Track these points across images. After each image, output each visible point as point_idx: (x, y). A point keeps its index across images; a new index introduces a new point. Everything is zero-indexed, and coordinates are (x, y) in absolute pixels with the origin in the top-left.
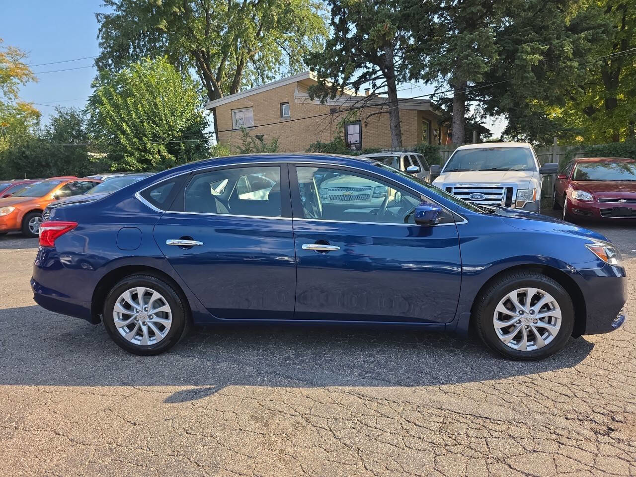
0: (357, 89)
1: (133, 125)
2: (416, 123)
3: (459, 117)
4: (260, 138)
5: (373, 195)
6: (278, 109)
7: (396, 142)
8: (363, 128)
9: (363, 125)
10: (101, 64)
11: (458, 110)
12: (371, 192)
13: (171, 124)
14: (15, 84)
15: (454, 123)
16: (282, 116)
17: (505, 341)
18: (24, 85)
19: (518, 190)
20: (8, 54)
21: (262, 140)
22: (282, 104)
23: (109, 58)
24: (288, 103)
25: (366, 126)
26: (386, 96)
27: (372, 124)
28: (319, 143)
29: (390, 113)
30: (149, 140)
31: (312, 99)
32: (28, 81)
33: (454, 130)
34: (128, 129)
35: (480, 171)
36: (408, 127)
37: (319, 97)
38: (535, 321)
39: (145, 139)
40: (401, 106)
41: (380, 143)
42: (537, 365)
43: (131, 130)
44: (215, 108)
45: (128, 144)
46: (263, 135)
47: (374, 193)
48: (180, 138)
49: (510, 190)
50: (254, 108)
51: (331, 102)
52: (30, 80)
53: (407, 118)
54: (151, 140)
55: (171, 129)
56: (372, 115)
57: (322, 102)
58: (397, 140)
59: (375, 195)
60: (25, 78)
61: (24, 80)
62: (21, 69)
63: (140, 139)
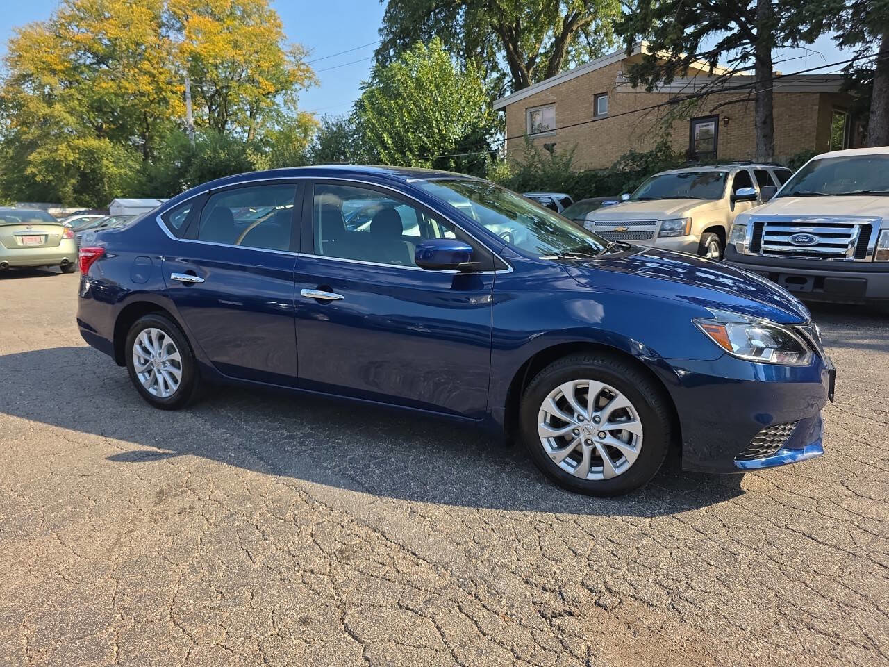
0: (713, 65)
1: (397, 137)
2: (815, 116)
3: (883, 102)
4: (550, 148)
5: (659, 233)
6: (591, 104)
7: (762, 149)
8: (721, 128)
9: (721, 123)
10: (380, 57)
11: (881, 90)
12: (656, 229)
13: (444, 132)
14: (296, 91)
15: (872, 112)
16: (595, 113)
17: (555, 458)
18: (307, 90)
19: (881, 230)
20: (291, 53)
21: (552, 151)
22: (596, 96)
23: (391, 48)
24: (605, 93)
25: (726, 123)
26: (752, 72)
27: (737, 121)
28: (632, 153)
29: (756, 100)
30: (413, 155)
31: (635, 86)
32: (311, 85)
33: (871, 125)
34: (389, 142)
35: (837, 195)
36: (800, 122)
37: (645, 81)
38: (602, 435)
39: (408, 154)
40: (777, 87)
41: (747, 151)
42: (600, 503)
43: (395, 143)
44: (505, 107)
45: (389, 161)
46: (554, 144)
47: (663, 229)
48: (453, 151)
49: (866, 230)
50: (557, 105)
51: (664, 89)
52: (313, 84)
53: (800, 107)
54: (417, 155)
55: (444, 138)
56: (721, 105)
57: (649, 89)
58: (765, 145)
59: (664, 233)
60: (306, 83)
61: (306, 84)
62: (303, 71)
63: (404, 154)
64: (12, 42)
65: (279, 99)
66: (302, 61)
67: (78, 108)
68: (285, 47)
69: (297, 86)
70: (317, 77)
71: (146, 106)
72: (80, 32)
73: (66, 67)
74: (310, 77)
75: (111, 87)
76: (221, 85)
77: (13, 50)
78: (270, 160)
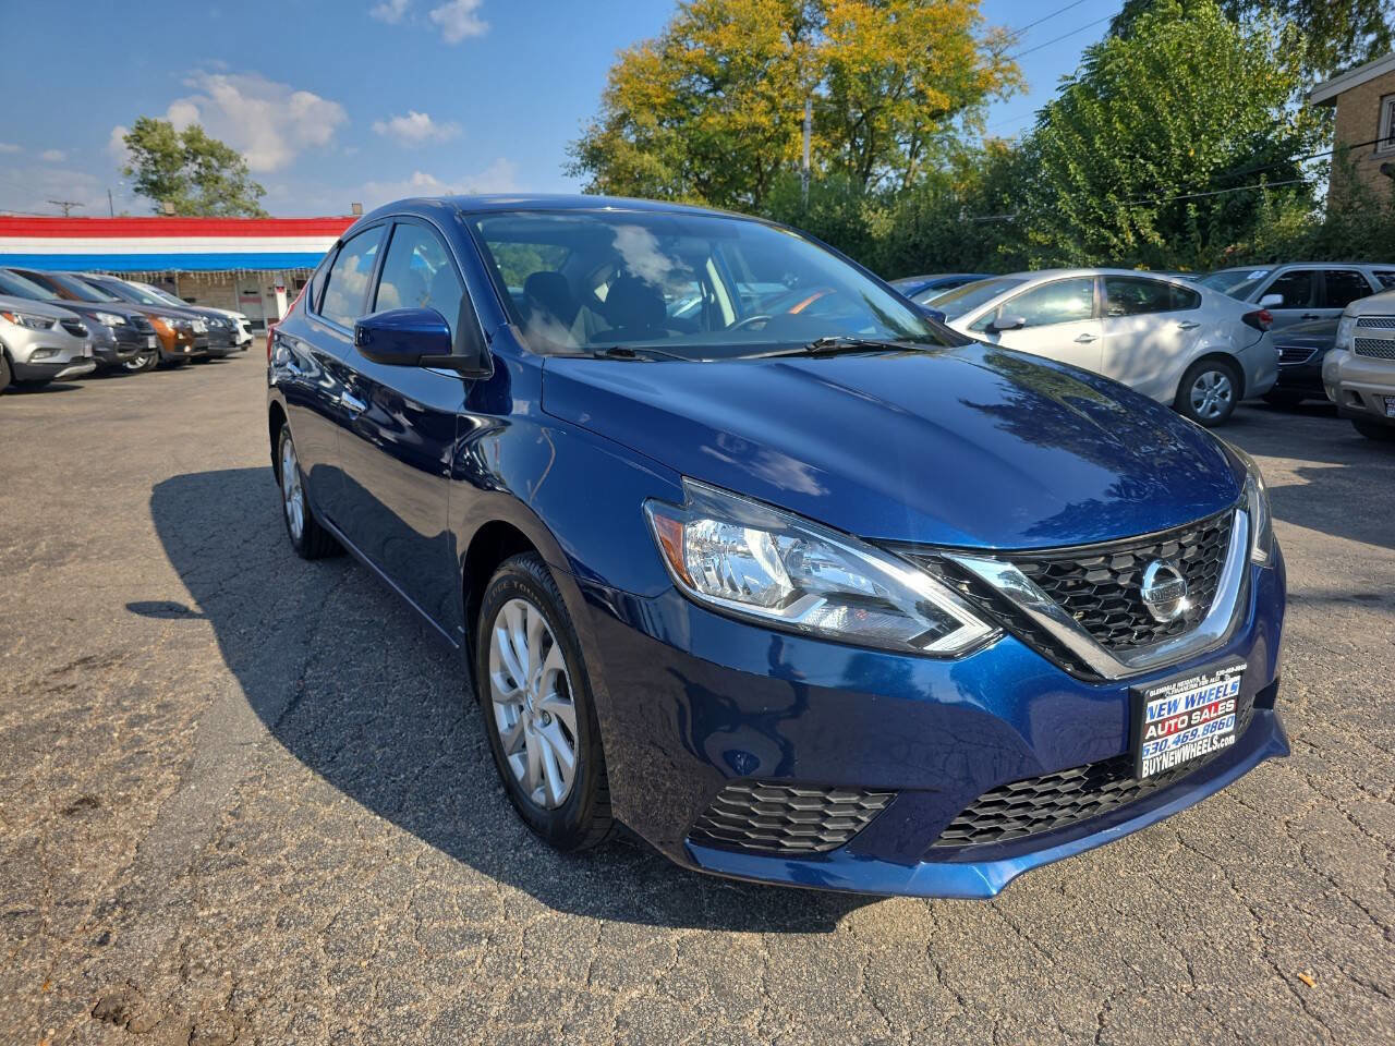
13: (1192, 153)
14: (987, 104)
20: (987, 43)
32: (1013, 92)
39: (1110, 197)
43: (1089, 178)
52: (1016, 90)
60: (1006, 89)
61: (1005, 92)
62: (1003, 71)
64: (614, 71)
65: (957, 121)
66: (1003, 55)
67: (676, 155)
68: (979, 34)
69: (990, 97)
70: (1024, 79)
71: (761, 145)
72: (695, 48)
73: (667, 99)
74: (1012, 80)
75: (719, 122)
76: (869, 106)
77: (614, 82)
78: (898, 218)
